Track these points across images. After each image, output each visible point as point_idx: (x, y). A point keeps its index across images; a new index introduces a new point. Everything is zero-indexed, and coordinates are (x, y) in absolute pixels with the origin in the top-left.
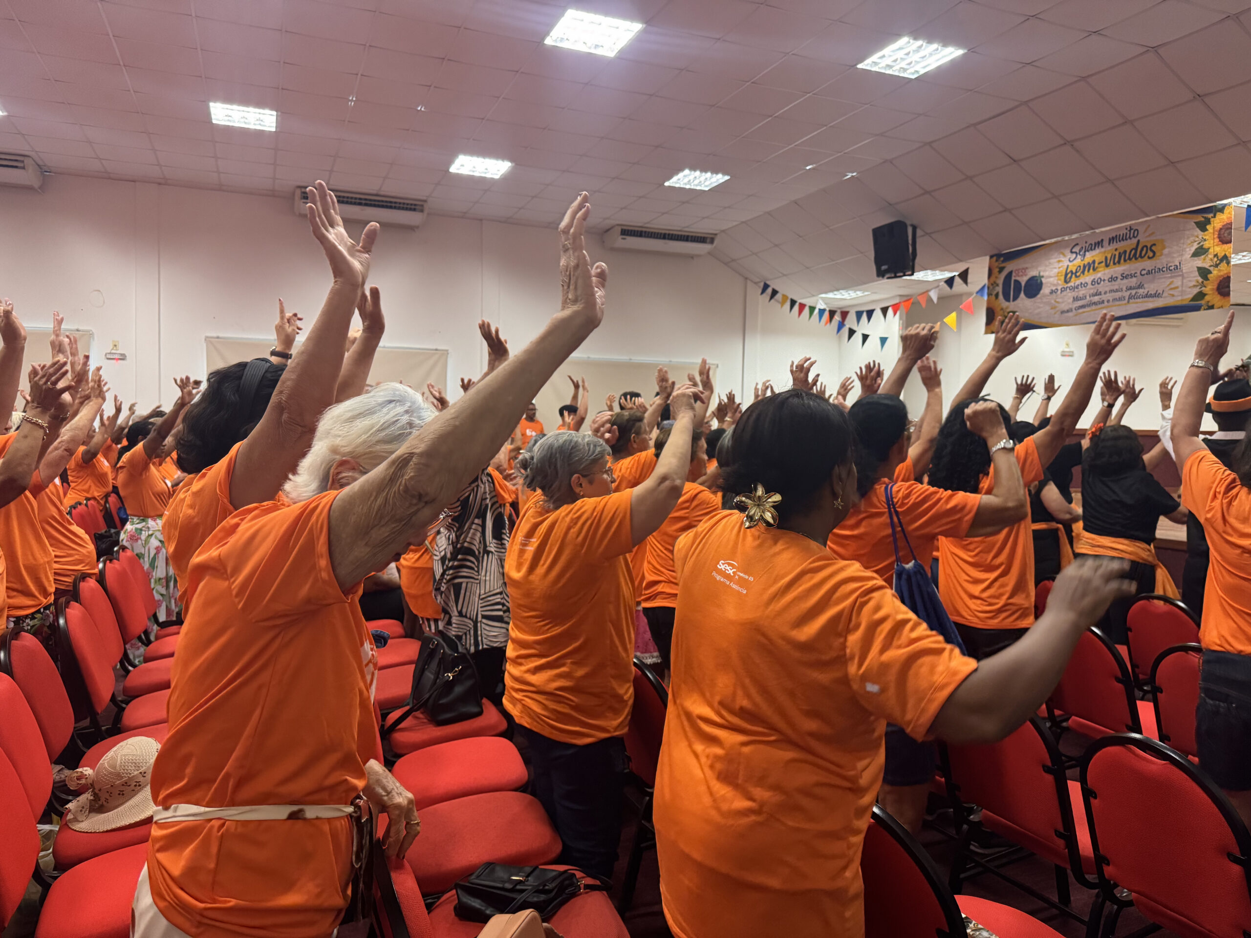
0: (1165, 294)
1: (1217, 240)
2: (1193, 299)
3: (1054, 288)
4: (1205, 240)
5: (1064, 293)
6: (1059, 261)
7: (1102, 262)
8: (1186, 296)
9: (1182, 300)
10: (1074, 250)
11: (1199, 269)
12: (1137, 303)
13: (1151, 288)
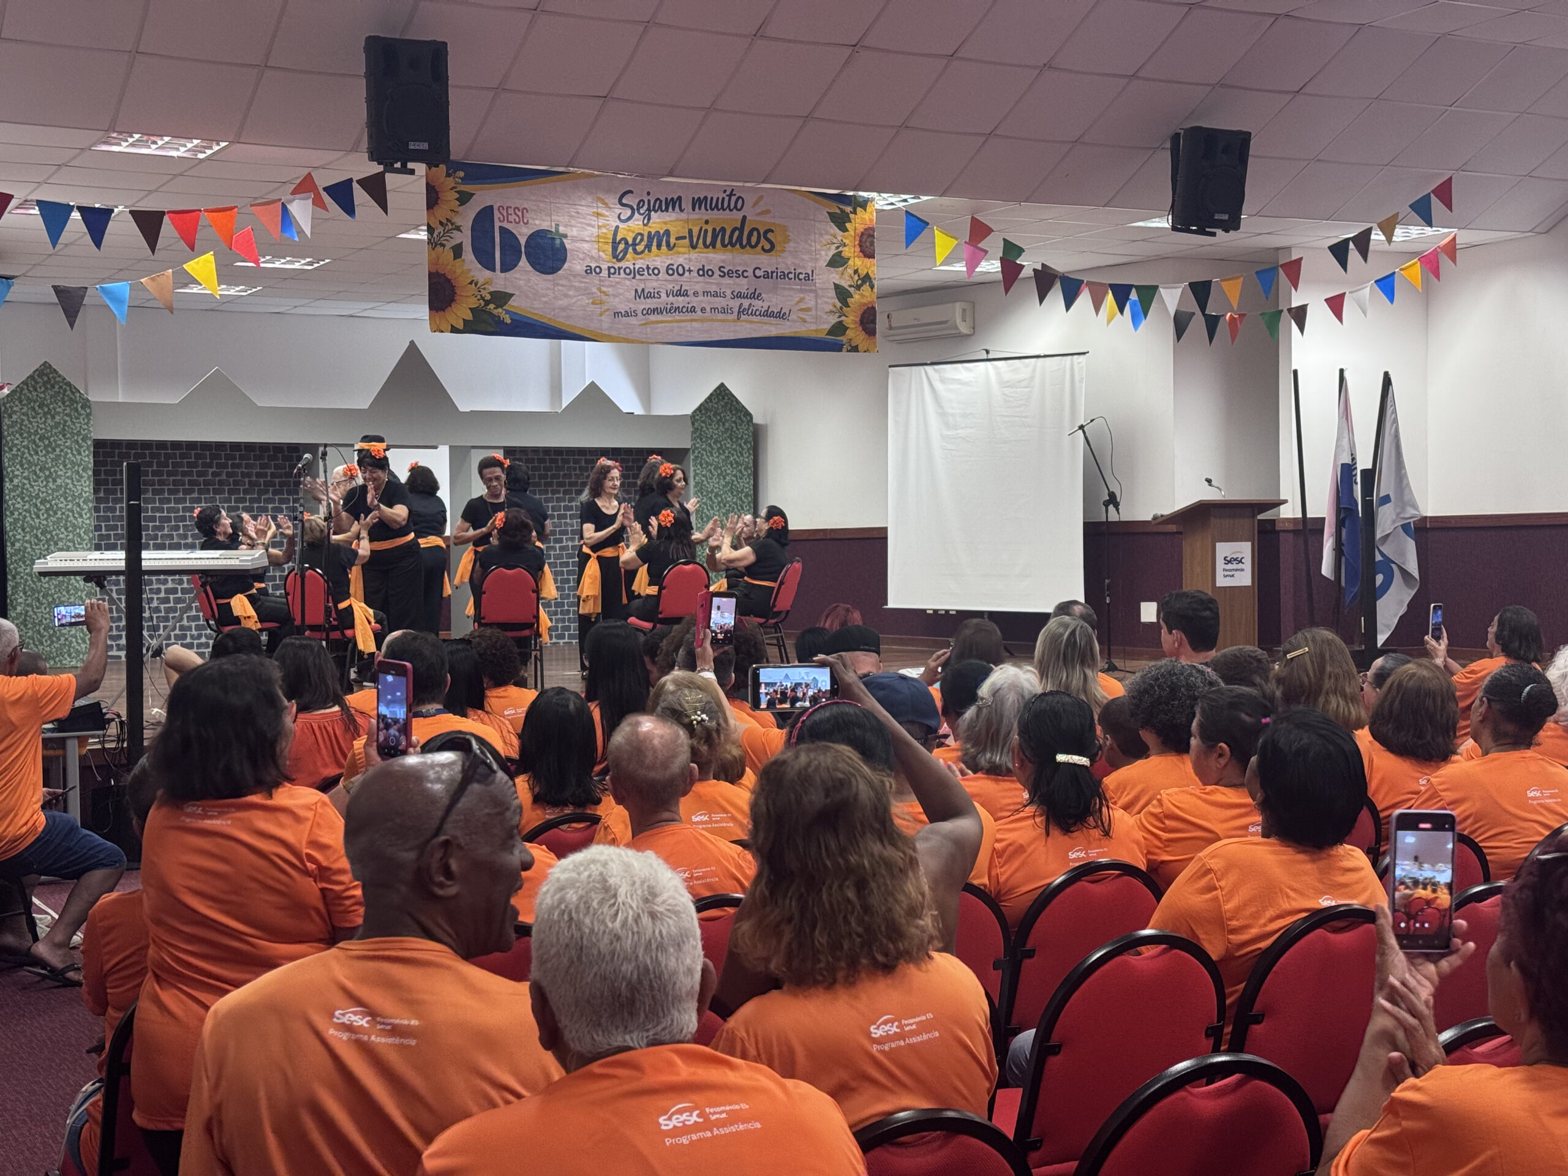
0: (793, 317)
1: (858, 249)
2: (830, 333)
3: (593, 265)
4: (845, 245)
5: (615, 278)
6: (598, 215)
7: (684, 238)
8: (820, 325)
9: (816, 331)
10: (624, 201)
11: (837, 287)
12: (751, 322)
13: (772, 301)
